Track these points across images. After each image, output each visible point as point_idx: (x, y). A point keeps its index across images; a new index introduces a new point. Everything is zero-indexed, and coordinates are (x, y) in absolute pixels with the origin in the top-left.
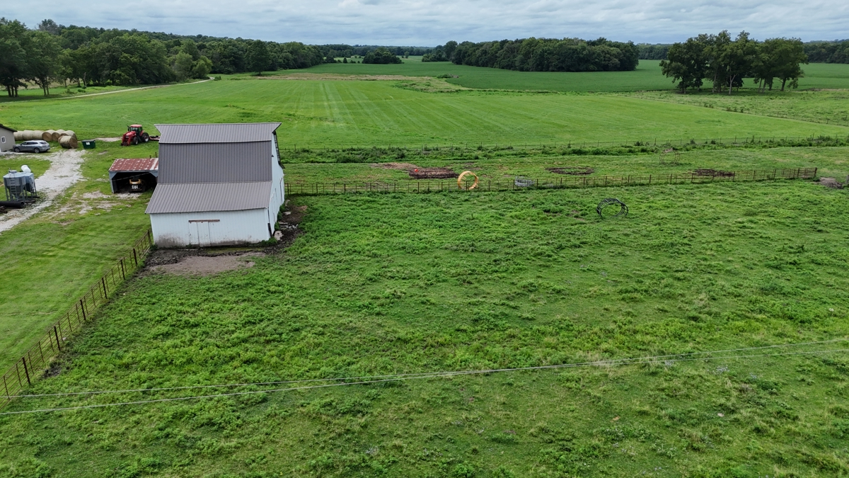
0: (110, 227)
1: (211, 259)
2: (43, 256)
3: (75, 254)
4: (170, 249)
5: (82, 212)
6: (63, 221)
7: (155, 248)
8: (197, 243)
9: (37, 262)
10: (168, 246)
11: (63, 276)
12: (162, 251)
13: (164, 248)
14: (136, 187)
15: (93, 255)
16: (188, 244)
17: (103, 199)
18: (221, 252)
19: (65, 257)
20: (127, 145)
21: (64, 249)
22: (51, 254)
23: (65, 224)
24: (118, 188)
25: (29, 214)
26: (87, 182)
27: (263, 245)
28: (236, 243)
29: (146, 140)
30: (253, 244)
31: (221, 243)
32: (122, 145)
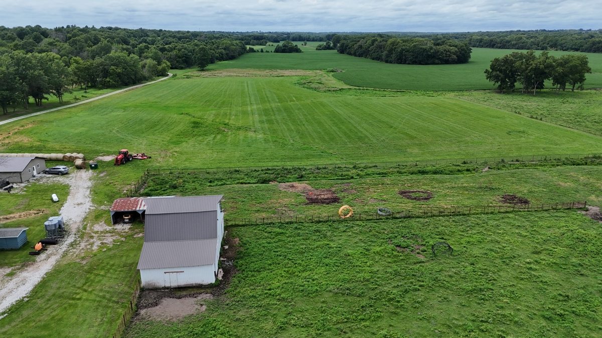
0: (113, 265)
1: (178, 301)
2: (73, 299)
3: (92, 297)
4: (152, 289)
5: (95, 248)
6: (83, 258)
7: (143, 290)
8: (169, 286)
9: (70, 305)
10: (150, 288)
11: (87, 322)
12: (147, 292)
13: (148, 289)
14: (127, 220)
15: (104, 297)
16: (163, 286)
17: (107, 232)
18: (184, 293)
19: (87, 300)
20: (119, 165)
21: (85, 291)
22: (78, 297)
23: (84, 262)
24: (116, 219)
25: (61, 252)
26: (94, 211)
27: (211, 286)
28: (194, 285)
29: (131, 159)
30: (205, 285)
31: (185, 285)
32: (115, 165)
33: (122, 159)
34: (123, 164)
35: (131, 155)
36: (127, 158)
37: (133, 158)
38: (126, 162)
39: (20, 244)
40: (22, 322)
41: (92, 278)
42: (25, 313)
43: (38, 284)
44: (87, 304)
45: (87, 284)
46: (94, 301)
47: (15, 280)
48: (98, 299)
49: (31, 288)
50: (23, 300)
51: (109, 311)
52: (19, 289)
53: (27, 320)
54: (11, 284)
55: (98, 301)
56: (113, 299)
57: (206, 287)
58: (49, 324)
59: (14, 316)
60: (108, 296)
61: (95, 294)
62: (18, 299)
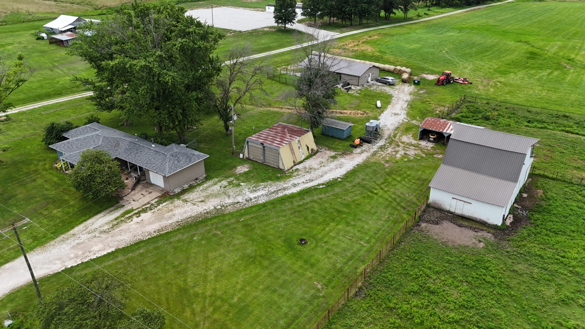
0: (409, 175)
1: (458, 229)
2: (372, 192)
3: (386, 196)
4: (437, 209)
5: (398, 156)
6: (387, 162)
7: (428, 206)
8: (454, 211)
9: (368, 196)
10: (436, 207)
11: (377, 214)
12: (432, 209)
13: (434, 207)
14: (432, 139)
15: (395, 200)
16: (448, 210)
17: (412, 145)
18: (466, 224)
19: (381, 197)
21: (382, 189)
22: (375, 191)
23: (387, 165)
24: (422, 136)
25: (372, 151)
26: (407, 123)
27: (495, 227)
28: (478, 220)
29: (452, 82)
30: (489, 224)
31: (469, 216)
32: (436, 84)
33: (443, 80)
34: (443, 85)
35: (453, 78)
36: (449, 80)
37: (454, 81)
38: (447, 83)
39: (345, 136)
40: (333, 195)
41: (390, 180)
42: (337, 190)
43: (350, 171)
44: (381, 200)
45: (385, 184)
46: (387, 200)
47: (336, 162)
48: (390, 199)
49: (344, 173)
50: (337, 179)
51: (396, 213)
52: (337, 170)
53: (336, 195)
54: (332, 165)
55: (389, 201)
56: (402, 204)
57: (490, 226)
58: (350, 205)
59: (329, 189)
60: (398, 200)
61: (388, 194)
62: (334, 177)
